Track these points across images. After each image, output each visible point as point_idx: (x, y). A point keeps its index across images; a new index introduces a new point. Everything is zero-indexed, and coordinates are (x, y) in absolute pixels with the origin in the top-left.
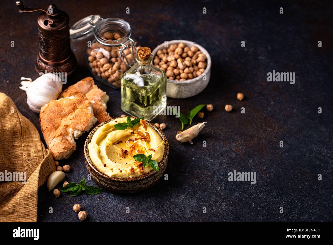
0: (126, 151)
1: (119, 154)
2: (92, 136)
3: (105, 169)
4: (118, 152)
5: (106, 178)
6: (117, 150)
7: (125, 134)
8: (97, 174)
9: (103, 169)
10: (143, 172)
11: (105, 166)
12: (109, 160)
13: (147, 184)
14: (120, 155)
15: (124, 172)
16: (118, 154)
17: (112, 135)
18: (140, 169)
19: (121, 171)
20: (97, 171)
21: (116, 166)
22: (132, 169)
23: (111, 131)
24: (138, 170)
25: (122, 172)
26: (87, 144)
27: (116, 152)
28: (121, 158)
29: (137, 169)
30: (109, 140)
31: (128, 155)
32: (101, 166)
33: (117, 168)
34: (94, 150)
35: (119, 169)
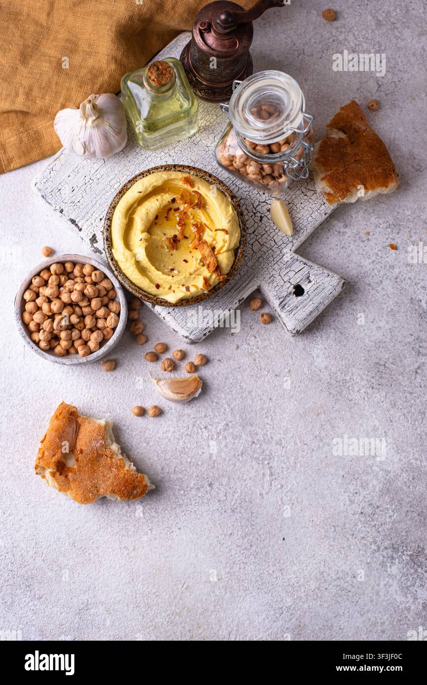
0: (175, 236)
1: (166, 247)
2: (111, 231)
3: (160, 292)
4: (164, 243)
6: (161, 241)
7: (162, 207)
9: (156, 292)
11: (158, 286)
12: (160, 273)
14: (168, 248)
16: (163, 247)
17: (142, 220)
18: (216, 274)
19: (188, 289)
21: (176, 282)
22: (206, 279)
23: (135, 209)
24: (214, 276)
25: (190, 289)
26: (111, 251)
27: (160, 244)
28: (172, 251)
29: (211, 276)
30: (143, 232)
31: (179, 241)
32: (152, 288)
33: (179, 285)
34: (128, 264)
35: (183, 285)
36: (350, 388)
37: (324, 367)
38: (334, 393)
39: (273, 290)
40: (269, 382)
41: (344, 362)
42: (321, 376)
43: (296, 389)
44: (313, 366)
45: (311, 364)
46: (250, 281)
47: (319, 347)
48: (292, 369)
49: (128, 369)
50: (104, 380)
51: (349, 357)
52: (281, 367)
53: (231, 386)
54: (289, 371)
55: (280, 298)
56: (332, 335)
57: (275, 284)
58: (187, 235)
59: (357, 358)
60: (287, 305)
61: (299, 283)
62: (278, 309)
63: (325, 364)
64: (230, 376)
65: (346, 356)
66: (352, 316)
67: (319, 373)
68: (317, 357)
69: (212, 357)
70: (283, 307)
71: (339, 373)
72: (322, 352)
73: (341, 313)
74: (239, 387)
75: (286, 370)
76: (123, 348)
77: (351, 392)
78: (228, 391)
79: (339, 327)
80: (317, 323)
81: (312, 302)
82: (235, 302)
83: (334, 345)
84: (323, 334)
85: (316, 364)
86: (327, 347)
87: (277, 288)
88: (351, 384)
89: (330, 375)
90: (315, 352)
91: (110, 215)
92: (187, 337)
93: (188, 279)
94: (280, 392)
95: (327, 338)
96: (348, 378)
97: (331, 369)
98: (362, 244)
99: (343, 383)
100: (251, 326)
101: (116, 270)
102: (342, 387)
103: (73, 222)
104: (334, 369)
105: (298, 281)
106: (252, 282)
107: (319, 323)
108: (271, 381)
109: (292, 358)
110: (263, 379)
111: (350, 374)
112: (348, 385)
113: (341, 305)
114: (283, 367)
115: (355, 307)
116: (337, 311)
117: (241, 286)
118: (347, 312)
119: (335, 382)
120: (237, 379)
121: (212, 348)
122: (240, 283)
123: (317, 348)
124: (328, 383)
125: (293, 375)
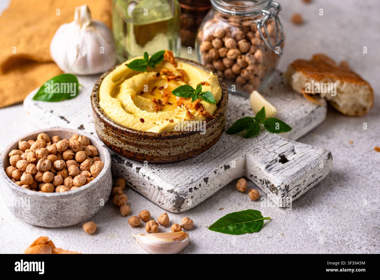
0: (160, 101)
1: (151, 107)
3: (144, 127)
4: (148, 104)
5: (152, 136)
6: (146, 102)
7: (147, 78)
8: (134, 135)
9: (140, 127)
10: (206, 113)
11: (142, 120)
12: (144, 111)
13: (212, 136)
14: (153, 108)
15: (176, 121)
16: (148, 108)
17: (128, 84)
18: (199, 111)
19: (172, 121)
20: (133, 131)
21: (160, 117)
22: (189, 113)
23: (123, 82)
24: (197, 113)
25: (174, 121)
26: (97, 104)
27: (145, 105)
29: (194, 113)
30: (128, 89)
31: (164, 105)
32: (137, 124)
33: (163, 119)
34: (114, 105)
35: (167, 120)
36: (350, 246)
37: (319, 231)
38: (333, 250)
39: (258, 158)
40: (261, 242)
41: (340, 228)
42: (317, 237)
43: (292, 247)
44: (307, 231)
45: (306, 229)
46: (235, 152)
47: (313, 217)
48: (284, 233)
49: (110, 234)
50: (84, 242)
51: (346, 224)
52: (273, 231)
53: (220, 245)
54: (283, 234)
55: (266, 163)
56: (325, 209)
57: (260, 154)
58: (171, 102)
59: (354, 224)
60: (273, 169)
61: (285, 154)
62: (265, 172)
63: (320, 229)
64: (218, 238)
65: (342, 223)
66: (344, 196)
67: (315, 235)
68: (311, 224)
69: (199, 225)
70: (270, 170)
71: (336, 235)
72: (316, 221)
73: (332, 194)
74: (229, 247)
75: (279, 234)
76: (106, 220)
77: (351, 249)
78: (217, 249)
79: (331, 203)
80: (308, 201)
81: (299, 165)
82: (220, 166)
83: (328, 216)
84: (315, 209)
85: (311, 229)
86: (320, 217)
87: (262, 156)
88: (350, 243)
89: (326, 237)
90: (309, 221)
91: (99, 83)
92: (172, 191)
93: (172, 114)
94: (273, 249)
95: (320, 211)
96: (346, 239)
97: (327, 233)
98: (346, 149)
99: (341, 243)
100: (239, 204)
101: (102, 114)
102: (341, 246)
103: (62, 118)
104: (330, 233)
105: (283, 152)
106: (237, 153)
107: (310, 201)
108: (263, 241)
109: (284, 225)
110: (254, 240)
111: (348, 236)
112: (347, 244)
113: (332, 189)
114: (275, 231)
115: (346, 190)
116: (328, 193)
117: (226, 155)
118: (338, 193)
119: (332, 242)
120: (227, 241)
121: (200, 218)
122: (225, 153)
123: (310, 218)
124: (326, 243)
125: (286, 237)
